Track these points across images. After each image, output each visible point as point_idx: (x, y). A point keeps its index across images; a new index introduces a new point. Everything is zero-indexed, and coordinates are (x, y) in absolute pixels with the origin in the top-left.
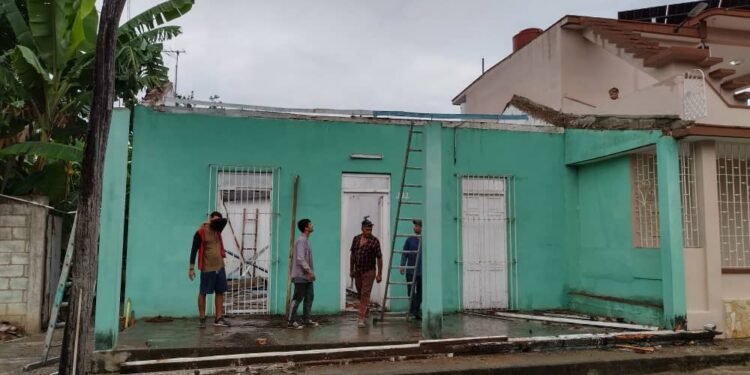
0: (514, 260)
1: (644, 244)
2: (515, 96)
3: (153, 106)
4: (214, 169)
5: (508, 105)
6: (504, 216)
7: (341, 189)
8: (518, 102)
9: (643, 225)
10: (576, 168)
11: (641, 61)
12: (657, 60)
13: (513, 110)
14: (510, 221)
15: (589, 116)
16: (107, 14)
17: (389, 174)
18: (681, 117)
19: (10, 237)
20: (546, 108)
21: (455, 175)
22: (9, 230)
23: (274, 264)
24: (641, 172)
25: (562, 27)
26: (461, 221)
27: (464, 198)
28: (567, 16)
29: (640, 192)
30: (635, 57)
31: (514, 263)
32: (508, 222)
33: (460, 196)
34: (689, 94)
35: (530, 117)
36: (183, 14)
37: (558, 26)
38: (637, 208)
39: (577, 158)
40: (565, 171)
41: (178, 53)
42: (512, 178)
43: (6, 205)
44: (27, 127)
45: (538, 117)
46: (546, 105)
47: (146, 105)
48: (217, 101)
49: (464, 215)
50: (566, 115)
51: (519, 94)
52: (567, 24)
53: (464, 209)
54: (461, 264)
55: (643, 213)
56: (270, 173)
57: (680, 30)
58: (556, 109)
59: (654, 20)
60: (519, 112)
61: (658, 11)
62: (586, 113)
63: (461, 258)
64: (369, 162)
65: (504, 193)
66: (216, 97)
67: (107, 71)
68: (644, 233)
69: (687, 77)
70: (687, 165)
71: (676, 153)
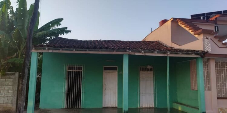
4: (66, 66)
7: (103, 71)
9: (194, 83)
11: (193, 33)
17: (117, 66)
22: (8, 83)
23: (83, 93)
25: (171, 21)
55: (194, 79)
57: (208, 21)
59: (202, 18)
61: (203, 15)
63: (139, 91)
68: (194, 85)
69: (205, 39)
70: (206, 66)
71: (202, 62)
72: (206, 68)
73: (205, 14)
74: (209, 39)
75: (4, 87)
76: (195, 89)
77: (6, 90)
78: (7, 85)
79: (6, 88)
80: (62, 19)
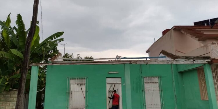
0: (163, 104)
1: (205, 99)
2: (162, 50)
3: (52, 61)
4: (69, 79)
5: (160, 53)
6: (158, 89)
7: (106, 82)
8: (163, 52)
9: (204, 92)
10: (182, 73)
11: (197, 39)
12: (203, 38)
13: (162, 55)
14: (161, 91)
15: (183, 56)
16: (28, 41)
17: (121, 77)
18: (211, 57)
19: (13, 101)
20: (171, 54)
21: (142, 77)
22: (13, 98)
23: (86, 107)
24: (201, 75)
25: (173, 29)
26: (144, 92)
27: (145, 84)
28: (175, 26)
29: (202, 81)
30: (196, 38)
31: (163, 105)
32: (160, 91)
33: (144, 83)
34: (212, 50)
35: (167, 57)
36: (61, 35)
37: (172, 29)
38: (201, 86)
39: (181, 70)
40: (178, 74)
41: (65, 44)
42: (160, 77)
43: (12, 92)
44: (19, 69)
45: (169, 57)
46: (171, 53)
47: (50, 61)
48: (79, 56)
49: (145, 89)
50: (177, 56)
51: (163, 50)
52: (175, 28)
53: (145, 87)
54: (145, 106)
55: (203, 88)
56: (85, 79)
57: (213, 27)
58: (174, 54)
59: (206, 24)
60: (163, 56)
61: (207, 21)
62: (182, 56)
63: (145, 103)
64: (114, 74)
65: (158, 82)
66: (79, 55)
67: (27, 57)
68: (204, 95)
69: (211, 44)
70: (215, 73)
71: (211, 69)
72: (215, 75)
73: (209, 20)
74: (215, 44)
75: (9, 102)
76: (206, 99)
77: (10, 106)
78: (12, 101)
79: (11, 104)
80: (63, 32)
